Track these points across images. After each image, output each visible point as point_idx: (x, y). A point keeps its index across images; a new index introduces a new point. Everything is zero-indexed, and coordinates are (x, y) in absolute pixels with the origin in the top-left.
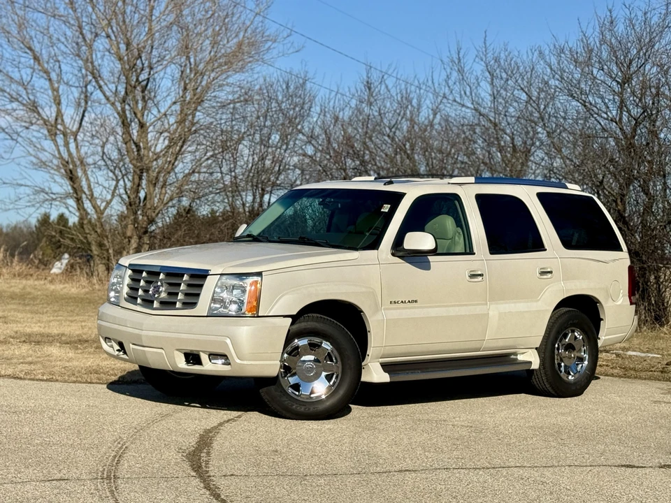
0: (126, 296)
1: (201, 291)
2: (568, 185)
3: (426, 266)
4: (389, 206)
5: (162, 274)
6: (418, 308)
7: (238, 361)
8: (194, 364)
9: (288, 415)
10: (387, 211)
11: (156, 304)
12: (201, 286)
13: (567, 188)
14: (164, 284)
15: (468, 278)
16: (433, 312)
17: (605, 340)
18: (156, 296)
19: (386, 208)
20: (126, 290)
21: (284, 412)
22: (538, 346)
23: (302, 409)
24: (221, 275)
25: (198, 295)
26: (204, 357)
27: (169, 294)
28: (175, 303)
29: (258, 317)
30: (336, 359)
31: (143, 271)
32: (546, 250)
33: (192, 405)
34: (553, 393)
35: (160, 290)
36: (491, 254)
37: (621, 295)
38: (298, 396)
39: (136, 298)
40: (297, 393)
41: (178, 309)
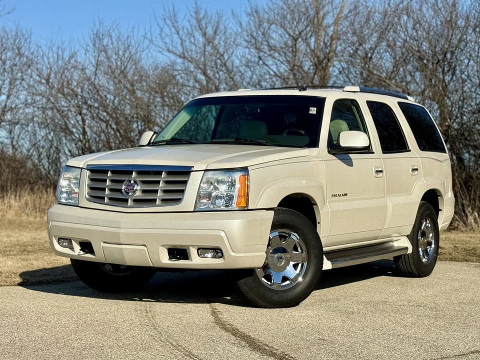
0: (87, 196)
1: (186, 187)
2: (408, 97)
3: (349, 163)
4: (315, 109)
5: (134, 173)
6: (349, 200)
7: (233, 254)
8: (179, 259)
9: (264, 304)
10: (315, 113)
11: (130, 203)
12: (185, 182)
13: (407, 99)
14: (138, 183)
15: (374, 173)
16: (357, 204)
17: (442, 227)
18: (130, 194)
19: (313, 111)
20: (86, 190)
21: (260, 301)
22: (409, 234)
23: (276, 298)
24: (205, 171)
25: (183, 191)
26: (193, 252)
27: (144, 191)
28: (155, 200)
29: (248, 210)
30: (301, 249)
31: (108, 171)
32: (410, 151)
33: (144, 299)
34: (416, 273)
35: (135, 188)
36: (383, 153)
37: (450, 189)
38: (271, 285)
39: (104, 198)
40: (269, 283)
41: (158, 206)
